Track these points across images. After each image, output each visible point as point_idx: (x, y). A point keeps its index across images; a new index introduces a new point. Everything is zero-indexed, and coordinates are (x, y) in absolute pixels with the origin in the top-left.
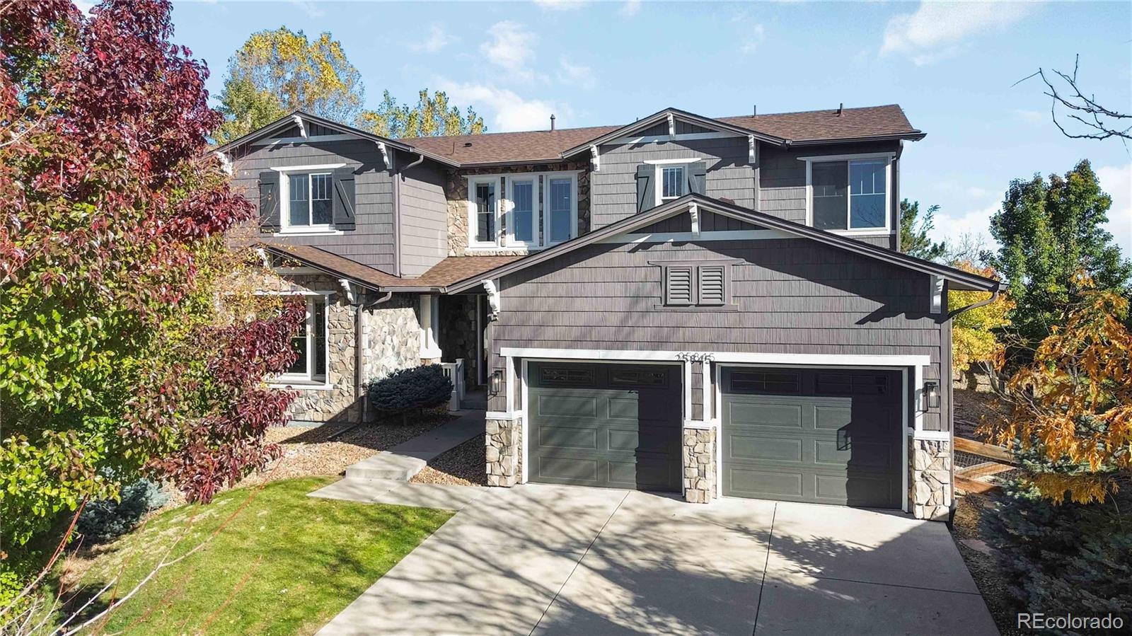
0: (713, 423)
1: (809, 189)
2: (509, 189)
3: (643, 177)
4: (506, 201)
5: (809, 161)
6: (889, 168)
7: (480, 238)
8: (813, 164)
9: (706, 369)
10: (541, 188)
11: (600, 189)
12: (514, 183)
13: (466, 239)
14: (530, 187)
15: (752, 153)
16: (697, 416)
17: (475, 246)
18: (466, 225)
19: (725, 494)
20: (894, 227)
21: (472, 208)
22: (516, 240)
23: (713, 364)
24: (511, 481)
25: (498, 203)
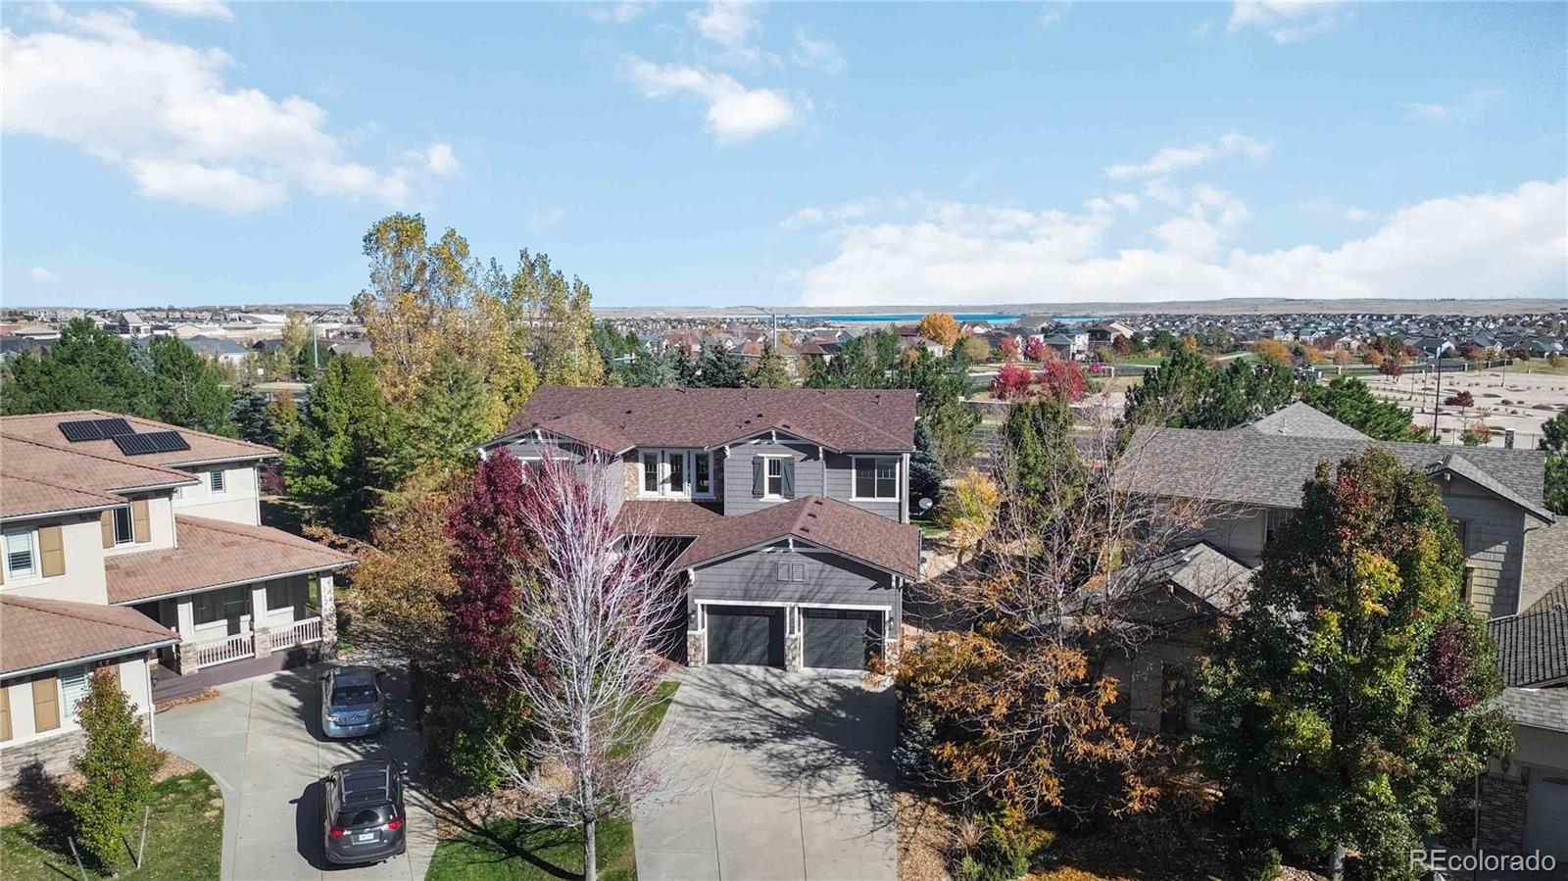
0: (799, 634)
1: (854, 471)
2: (667, 457)
3: (757, 463)
4: (665, 464)
5: (854, 457)
6: (898, 465)
7: (648, 489)
8: (857, 460)
9: (796, 610)
10: (689, 459)
11: (730, 469)
12: (671, 455)
13: (637, 490)
14: (681, 456)
15: (821, 455)
16: (792, 632)
17: (644, 494)
18: (637, 480)
19: (805, 666)
20: (900, 498)
21: (641, 467)
22: (672, 490)
23: (799, 608)
24: (700, 664)
25: (660, 466)
